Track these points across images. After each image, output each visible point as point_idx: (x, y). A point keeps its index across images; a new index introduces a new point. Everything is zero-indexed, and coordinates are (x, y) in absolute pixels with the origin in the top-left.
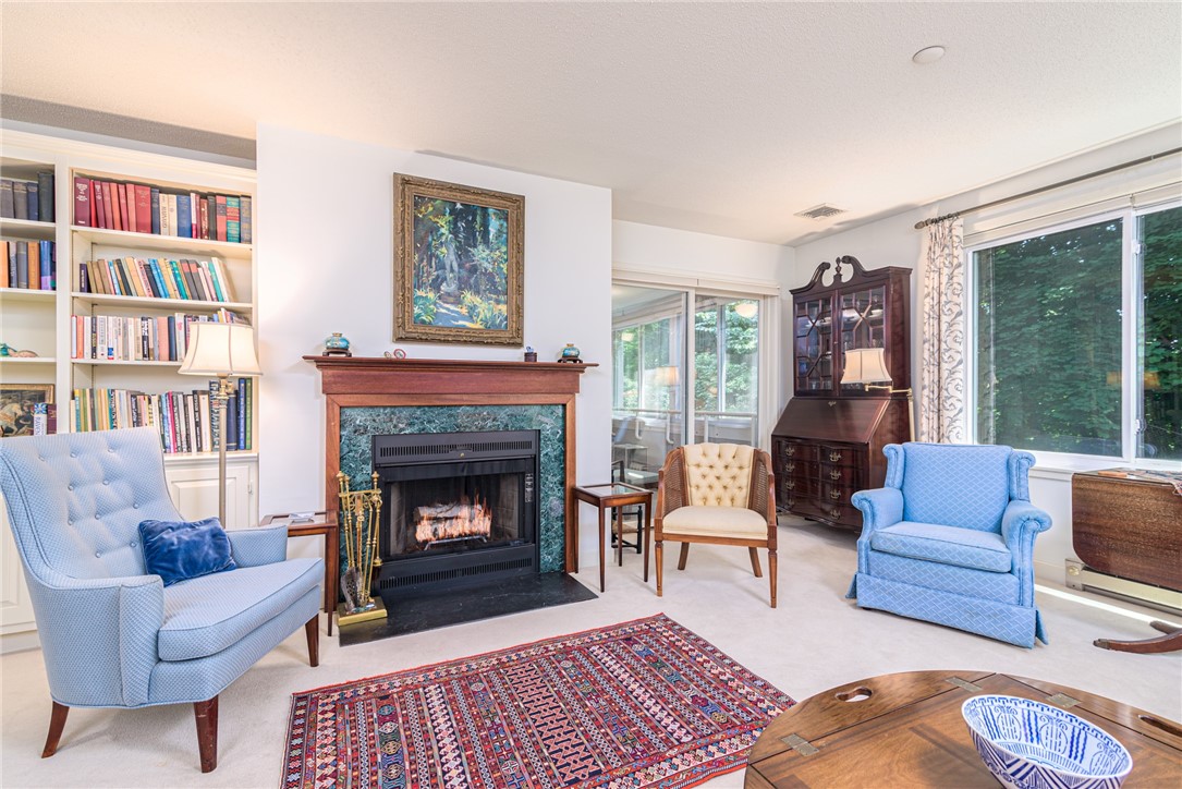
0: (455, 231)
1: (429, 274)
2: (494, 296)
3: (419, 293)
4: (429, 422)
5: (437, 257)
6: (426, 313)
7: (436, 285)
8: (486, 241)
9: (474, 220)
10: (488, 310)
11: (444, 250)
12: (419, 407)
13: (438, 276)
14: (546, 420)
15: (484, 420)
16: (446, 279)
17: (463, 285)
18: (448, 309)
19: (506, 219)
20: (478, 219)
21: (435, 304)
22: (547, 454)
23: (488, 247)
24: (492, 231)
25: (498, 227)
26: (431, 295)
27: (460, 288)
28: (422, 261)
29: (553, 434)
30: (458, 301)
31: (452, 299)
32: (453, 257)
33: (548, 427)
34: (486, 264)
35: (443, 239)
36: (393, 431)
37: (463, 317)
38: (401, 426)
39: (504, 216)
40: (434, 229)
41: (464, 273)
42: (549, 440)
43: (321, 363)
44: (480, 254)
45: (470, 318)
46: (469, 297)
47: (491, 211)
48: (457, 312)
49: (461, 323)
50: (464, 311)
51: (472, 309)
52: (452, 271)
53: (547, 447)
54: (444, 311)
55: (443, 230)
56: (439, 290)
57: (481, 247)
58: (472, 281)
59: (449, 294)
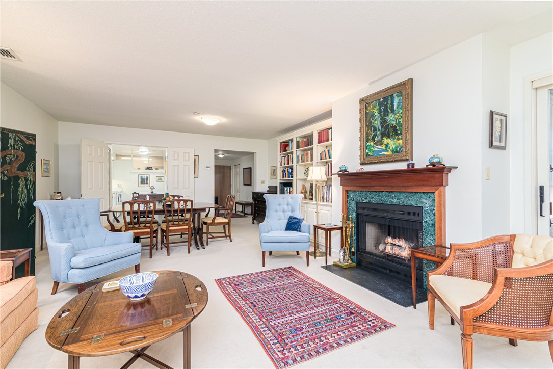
0: (380, 113)
1: (371, 134)
2: (396, 137)
3: (368, 144)
4: (372, 198)
5: (373, 126)
6: (370, 151)
7: (373, 139)
8: (393, 111)
9: (387, 103)
10: (394, 144)
11: (376, 122)
12: (369, 191)
13: (374, 135)
14: (426, 201)
15: (393, 198)
16: (377, 135)
17: (383, 135)
18: (378, 148)
19: (402, 96)
20: (389, 102)
21: (373, 147)
22: (426, 222)
23: (393, 113)
24: (395, 104)
25: (398, 101)
26: (372, 144)
27: (382, 137)
28: (368, 130)
29: (430, 210)
30: (381, 144)
31: (379, 143)
32: (379, 124)
33: (427, 206)
34: (392, 122)
35: (376, 118)
36: (361, 201)
37: (383, 150)
38: (363, 199)
39: (400, 94)
40: (373, 115)
41: (383, 130)
42: (428, 213)
43: (340, 175)
44: (391, 118)
45: (386, 150)
46: (386, 140)
47: (395, 95)
48: (381, 149)
49: (383, 153)
50: (384, 147)
51: (387, 146)
52: (379, 130)
53: (427, 217)
54: (376, 149)
55: (376, 114)
56: (374, 140)
57: (390, 115)
58: (387, 132)
59: (378, 141)
